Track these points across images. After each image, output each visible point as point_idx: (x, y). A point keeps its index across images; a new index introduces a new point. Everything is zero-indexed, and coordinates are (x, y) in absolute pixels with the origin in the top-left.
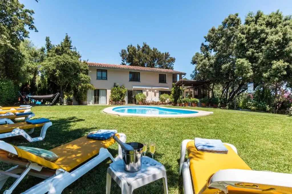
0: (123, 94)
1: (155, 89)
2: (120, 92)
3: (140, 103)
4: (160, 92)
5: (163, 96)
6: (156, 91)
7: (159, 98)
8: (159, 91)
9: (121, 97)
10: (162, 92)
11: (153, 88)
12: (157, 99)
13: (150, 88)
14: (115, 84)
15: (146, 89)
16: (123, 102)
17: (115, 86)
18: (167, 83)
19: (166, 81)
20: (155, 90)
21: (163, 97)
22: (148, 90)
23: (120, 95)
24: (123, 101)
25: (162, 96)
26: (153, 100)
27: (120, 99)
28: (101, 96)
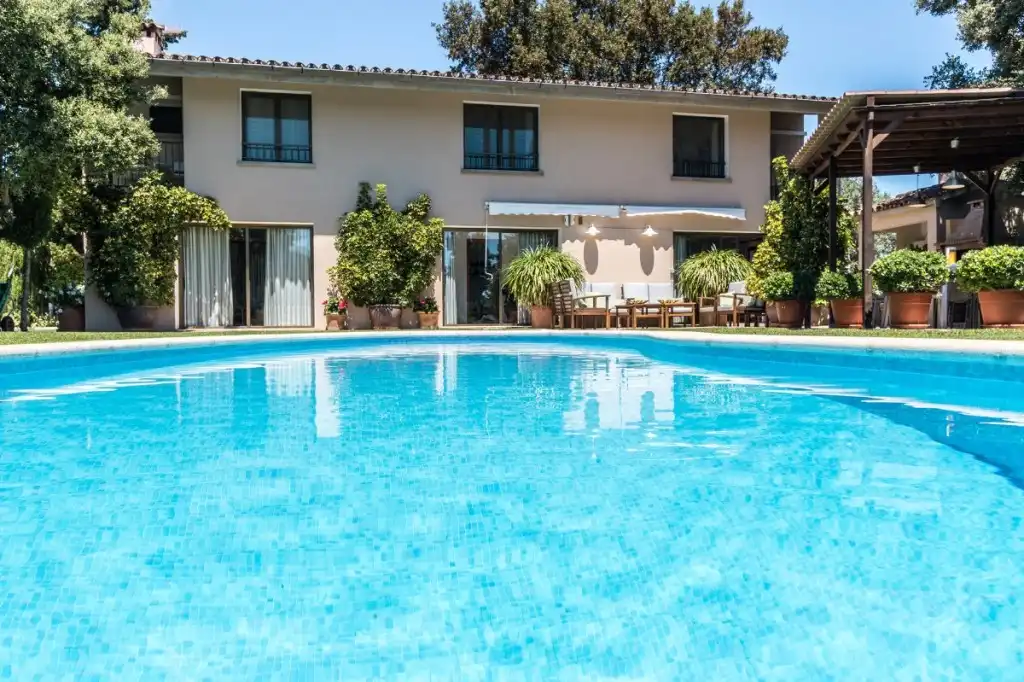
0: (417, 254)
1: (646, 222)
2: (397, 243)
3: (537, 315)
4: (682, 243)
5: (699, 267)
6: (650, 232)
7: (675, 277)
8: (676, 234)
9: (405, 275)
10: (691, 244)
11: (633, 213)
12: (656, 288)
13: (612, 211)
14: (365, 188)
15: (580, 220)
16: (422, 313)
17: (365, 201)
18: (730, 180)
19: (722, 163)
20: (644, 228)
21: (702, 272)
22: (593, 231)
23: (398, 265)
24: (423, 305)
25: (693, 266)
26: (628, 295)
27: (398, 286)
28: (278, 281)
